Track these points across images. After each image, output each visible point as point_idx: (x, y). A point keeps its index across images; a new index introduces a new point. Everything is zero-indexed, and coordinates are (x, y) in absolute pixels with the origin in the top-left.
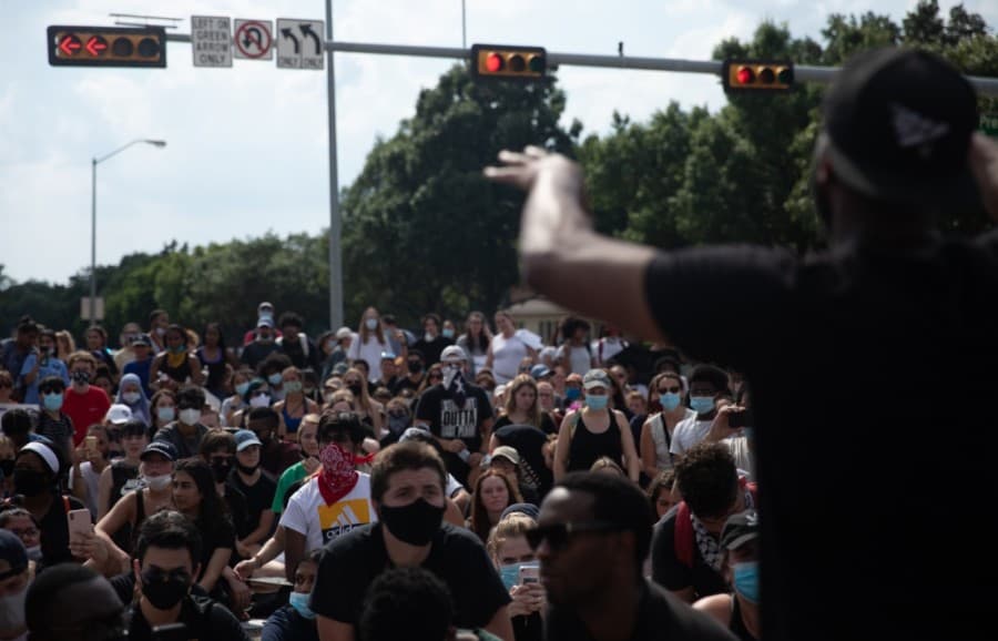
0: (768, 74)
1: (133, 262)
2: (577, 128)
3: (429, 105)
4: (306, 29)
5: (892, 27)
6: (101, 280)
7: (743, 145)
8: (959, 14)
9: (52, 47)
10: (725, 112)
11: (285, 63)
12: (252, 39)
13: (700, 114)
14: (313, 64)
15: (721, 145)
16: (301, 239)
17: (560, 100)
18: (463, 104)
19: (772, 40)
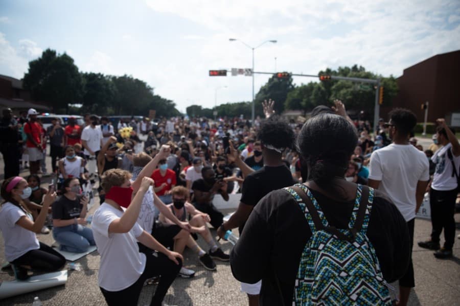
0: (327, 78)
1: (222, 105)
2: (295, 84)
3: (271, 80)
4: (250, 70)
5: (349, 69)
6: (217, 108)
7: (323, 88)
8: (361, 67)
9: (210, 73)
10: (320, 83)
11: (246, 75)
12: (241, 71)
13: (316, 83)
14: (250, 75)
15: (319, 88)
16: (249, 102)
17: (292, 80)
18: (276, 80)
19: (329, 71)
